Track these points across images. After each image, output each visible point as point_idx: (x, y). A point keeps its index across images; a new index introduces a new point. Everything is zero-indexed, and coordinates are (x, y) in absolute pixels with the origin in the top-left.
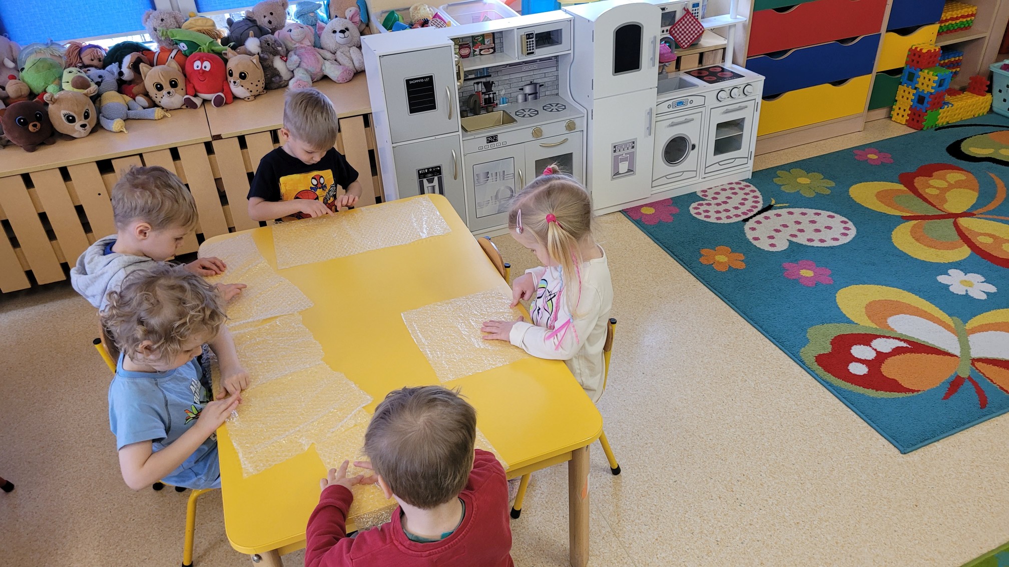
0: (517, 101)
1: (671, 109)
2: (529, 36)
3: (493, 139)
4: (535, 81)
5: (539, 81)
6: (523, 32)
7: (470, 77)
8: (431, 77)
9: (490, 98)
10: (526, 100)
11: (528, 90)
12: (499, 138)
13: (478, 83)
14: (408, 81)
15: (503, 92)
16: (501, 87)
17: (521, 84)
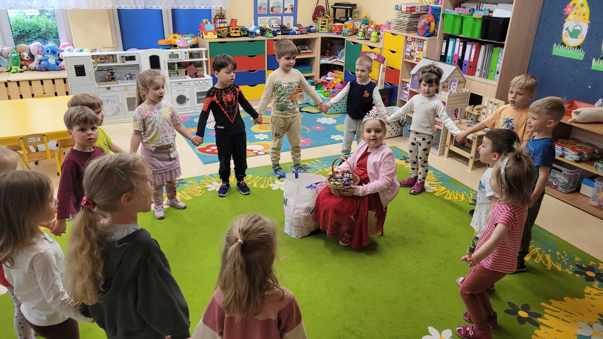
0: (124, 80)
1: (176, 85)
2: (122, 57)
3: (108, 88)
4: (131, 73)
5: (132, 73)
6: (120, 56)
7: (105, 69)
8: (83, 65)
9: (113, 78)
10: (127, 79)
11: (128, 76)
12: (111, 88)
13: (108, 72)
14: (75, 66)
15: (118, 76)
16: (117, 74)
17: (125, 74)
